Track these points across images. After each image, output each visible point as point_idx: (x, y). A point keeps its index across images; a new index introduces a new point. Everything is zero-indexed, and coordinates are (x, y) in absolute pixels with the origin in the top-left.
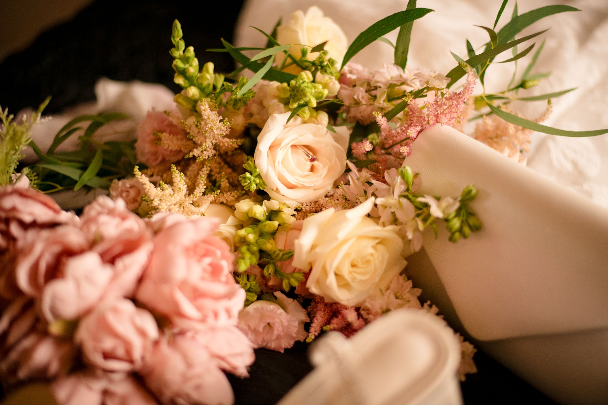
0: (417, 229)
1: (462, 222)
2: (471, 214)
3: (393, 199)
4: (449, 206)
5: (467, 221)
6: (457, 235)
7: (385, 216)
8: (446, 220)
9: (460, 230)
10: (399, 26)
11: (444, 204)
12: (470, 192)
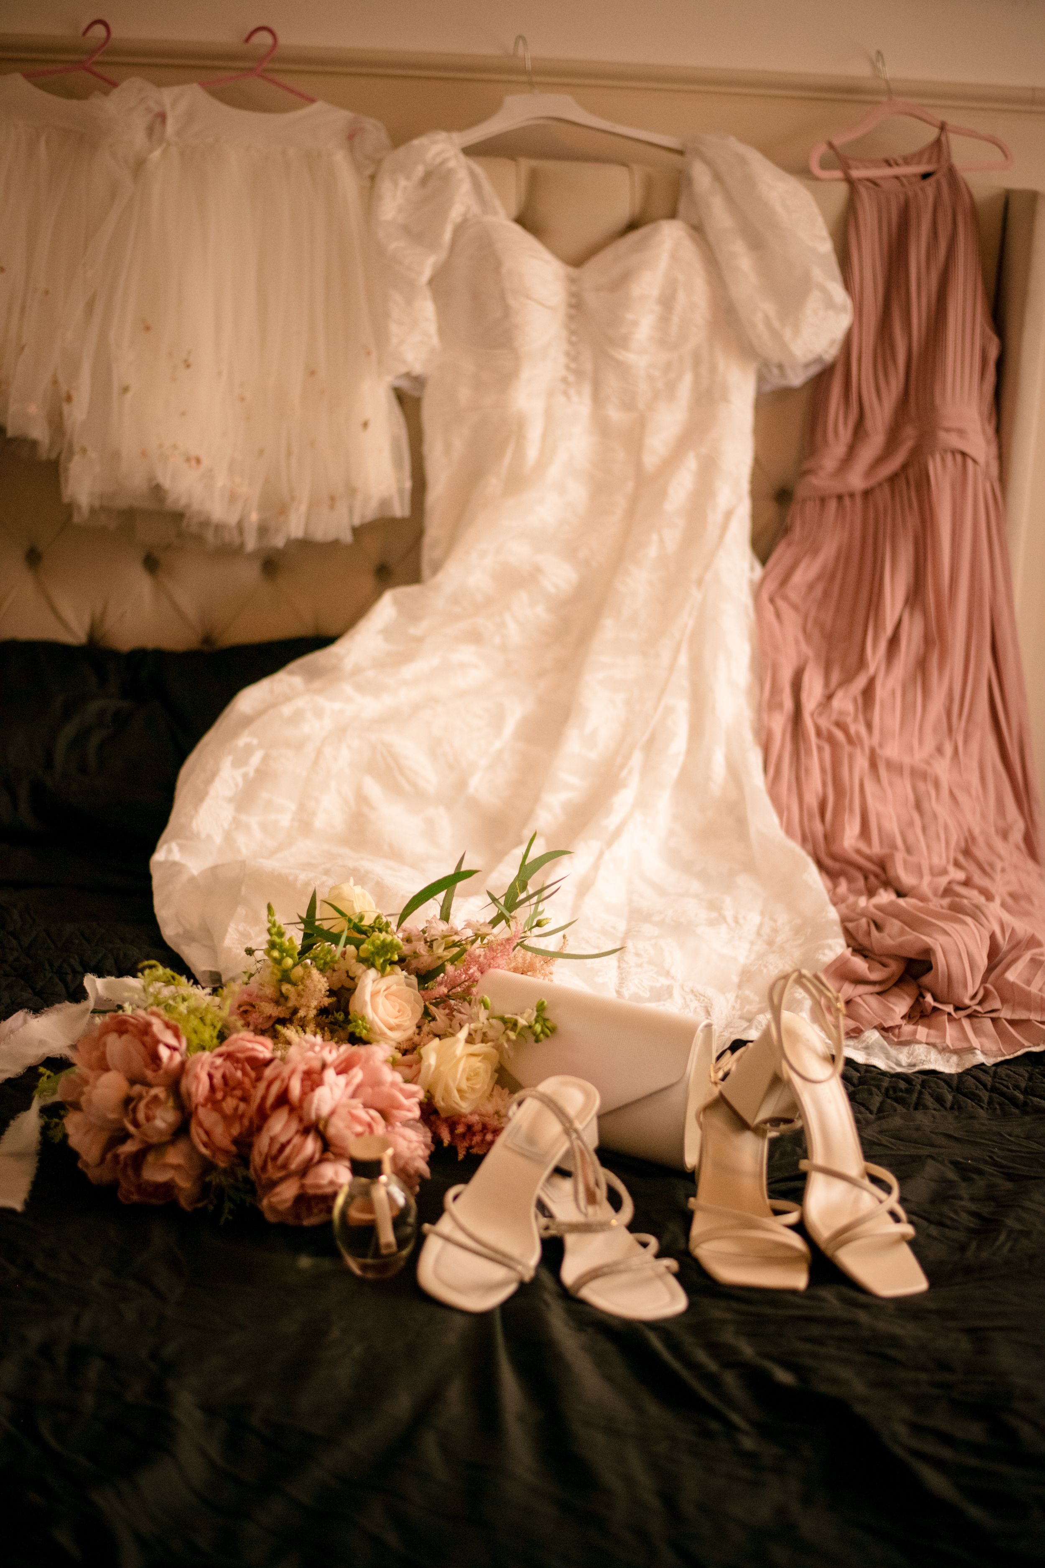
0: (508, 1040)
1: (542, 1026)
2: (545, 1020)
3: (480, 1023)
4: (530, 1016)
5: (544, 1024)
6: (542, 1036)
7: (478, 1037)
8: (530, 1027)
9: (543, 1032)
10: (443, 890)
11: (525, 1015)
12: (543, 1003)
